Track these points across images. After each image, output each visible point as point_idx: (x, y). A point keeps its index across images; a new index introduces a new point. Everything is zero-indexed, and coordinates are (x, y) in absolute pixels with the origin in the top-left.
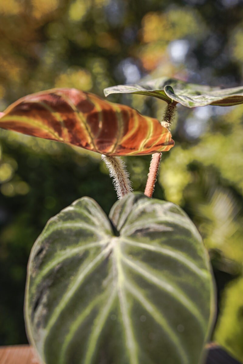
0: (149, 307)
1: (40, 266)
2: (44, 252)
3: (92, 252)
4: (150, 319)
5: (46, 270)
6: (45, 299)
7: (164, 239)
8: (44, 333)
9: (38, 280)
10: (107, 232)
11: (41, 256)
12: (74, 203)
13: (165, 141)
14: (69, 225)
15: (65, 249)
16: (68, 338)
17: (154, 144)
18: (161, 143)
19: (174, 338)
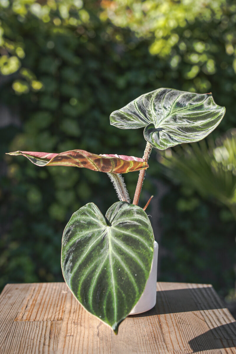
0: (123, 264)
1: (68, 240)
2: (70, 232)
3: (96, 234)
4: (123, 270)
5: (72, 242)
6: (71, 258)
7: (134, 229)
8: (71, 275)
9: (67, 248)
10: (104, 224)
11: (69, 234)
12: (87, 205)
13: (143, 165)
14: (84, 217)
15: (82, 231)
16: (83, 278)
17: (136, 168)
18: (140, 167)
19: (133, 280)
